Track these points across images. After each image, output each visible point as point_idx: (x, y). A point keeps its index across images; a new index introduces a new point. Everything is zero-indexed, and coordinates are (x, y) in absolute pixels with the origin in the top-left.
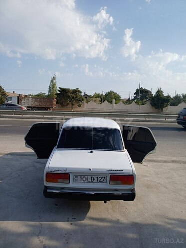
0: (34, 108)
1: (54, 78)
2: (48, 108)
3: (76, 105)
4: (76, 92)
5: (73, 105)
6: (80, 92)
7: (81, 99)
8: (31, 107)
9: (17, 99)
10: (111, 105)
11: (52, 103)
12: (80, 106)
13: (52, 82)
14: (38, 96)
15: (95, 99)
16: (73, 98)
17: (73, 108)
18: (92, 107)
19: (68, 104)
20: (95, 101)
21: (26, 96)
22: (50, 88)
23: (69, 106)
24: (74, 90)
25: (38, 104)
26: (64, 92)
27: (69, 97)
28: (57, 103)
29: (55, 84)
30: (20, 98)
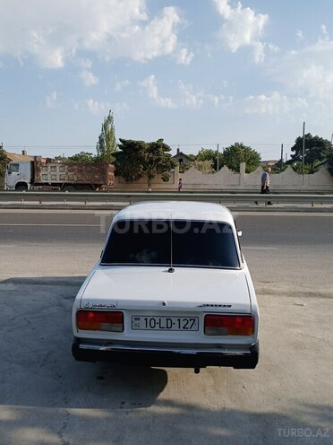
0: (66, 185)
1: (110, 119)
2: (97, 186)
3: (158, 178)
4: (158, 147)
5: (151, 177)
6: (167, 148)
7: (169, 164)
8: (60, 185)
9: (29, 166)
10: (237, 175)
11: (103, 172)
12: (165, 179)
13: (105, 126)
14: (75, 158)
15: (201, 163)
16: (151, 161)
17: (149, 185)
18: (193, 181)
19: (140, 176)
20: (200, 168)
21: (49, 160)
22: (101, 141)
23: (141, 180)
24: (153, 143)
25: (74, 177)
26: (130, 148)
27: (141, 160)
28: (116, 173)
29: (112, 132)
30: (35, 165)
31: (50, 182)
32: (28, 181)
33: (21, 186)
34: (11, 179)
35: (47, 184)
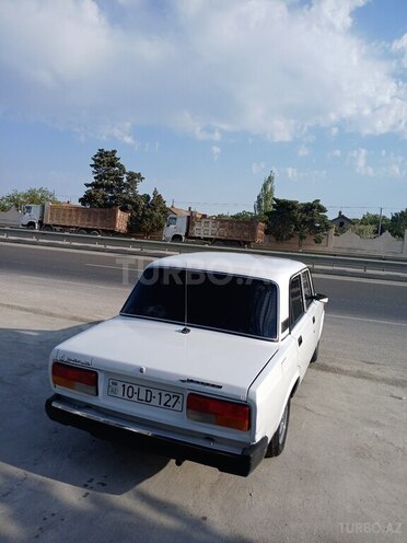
0: (217, 239)
1: (270, 179)
2: (245, 243)
3: (310, 239)
4: (314, 208)
5: (302, 238)
6: (322, 209)
7: (323, 225)
8: (211, 239)
9: (185, 220)
10: (400, 243)
11: (253, 231)
12: (318, 241)
13: (265, 187)
14: (236, 217)
15: (362, 227)
16: (304, 221)
17: (300, 246)
18: (349, 245)
19: (291, 236)
20: (360, 233)
21: (204, 216)
22: (259, 200)
23: (292, 240)
24: (309, 204)
25: (225, 233)
26: (284, 207)
27: (294, 220)
28: (266, 232)
29: (272, 192)
30: (191, 219)
31: (202, 236)
32: (183, 234)
33: (177, 238)
34: (169, 232)
35: (199, 238)
